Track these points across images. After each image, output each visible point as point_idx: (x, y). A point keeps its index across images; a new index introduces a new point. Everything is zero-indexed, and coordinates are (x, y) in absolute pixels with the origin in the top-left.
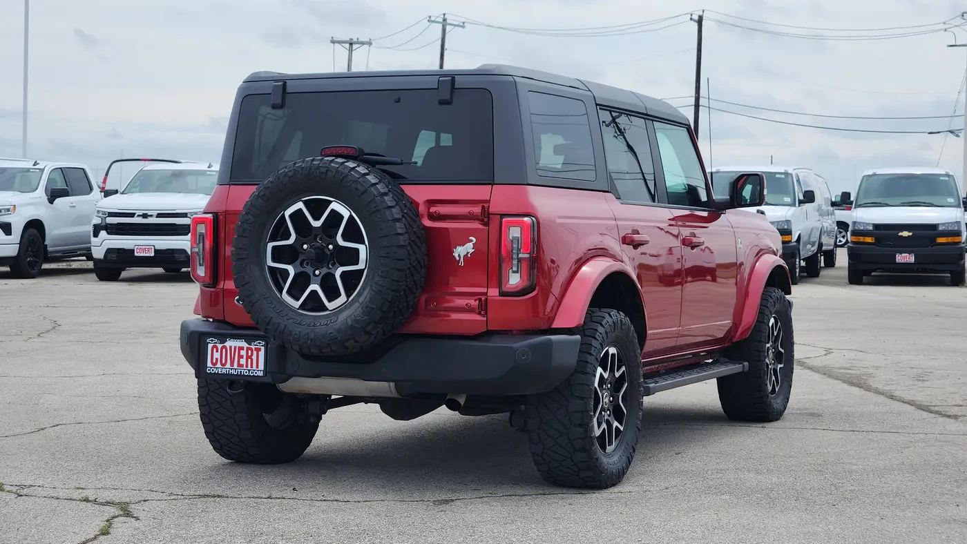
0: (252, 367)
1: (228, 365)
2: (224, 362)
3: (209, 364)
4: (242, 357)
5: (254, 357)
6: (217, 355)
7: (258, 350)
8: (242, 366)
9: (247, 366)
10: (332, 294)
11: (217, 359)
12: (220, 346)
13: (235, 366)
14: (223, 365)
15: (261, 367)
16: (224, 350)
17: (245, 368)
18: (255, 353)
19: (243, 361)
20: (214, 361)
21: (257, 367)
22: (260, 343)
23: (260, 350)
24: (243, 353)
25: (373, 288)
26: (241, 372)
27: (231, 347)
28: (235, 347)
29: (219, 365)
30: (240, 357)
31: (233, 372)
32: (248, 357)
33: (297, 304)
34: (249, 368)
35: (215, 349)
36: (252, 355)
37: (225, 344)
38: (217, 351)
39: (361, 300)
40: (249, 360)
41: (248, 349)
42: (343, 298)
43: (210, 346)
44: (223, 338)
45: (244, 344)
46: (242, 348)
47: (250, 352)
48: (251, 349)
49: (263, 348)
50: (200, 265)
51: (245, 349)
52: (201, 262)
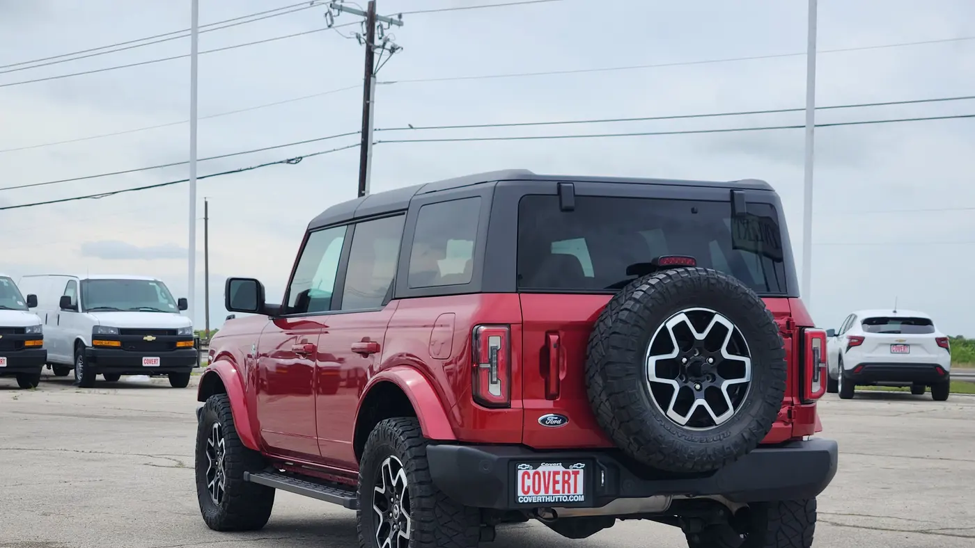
0: (569, 492)
1: (542, 492)
2: (537, 489)
3: (520, 493)
4: (558, 482)
5: (572, 482)
6: (529, 482)
7: (576, 473)
8: (558, 492)
9: (564, 492)
11: (529, 487)
12: (531, 472)
13: (551, 492)
14: (537, 493)
15: (580, 490)
16: (537, 476)
17: (561, 493)
18: (572, 476)
19: (559, 487)
20: (526, 489)
21: (575, 491)
22: (579, 466)
23: (578, 472)
24: (559, 478)
26: (559, 499)
27: (544, 473)
28: (549, 473)
29: (531, 493)
30: (556, 482)
31: (550, 499)
32: (564, 482)
33: (683, 420)
34: (566, 493)
35: (526, 476)
36: (569, 478)
37: (537, 470)
38: (529, 478)
40: (566, 485)
41: (564, 473)
43: (520, 473)
44: (535, 463)
45: (559, 467)
46: (556, 473)
47: (566, 476)
48: (569, 473)
49: (582, 471)
50: (492, 383)
51: (561, 473)
52: (495, 380)
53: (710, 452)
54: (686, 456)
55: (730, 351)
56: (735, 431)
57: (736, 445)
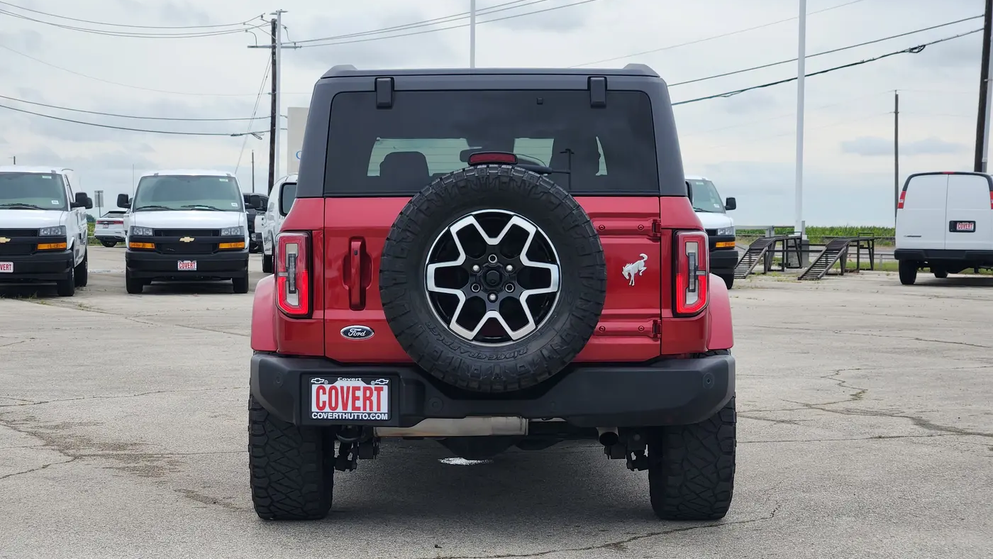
0: (371, 409)
1: (340, 409)
2: (333, 405)
3: (314, 408)
4: (358, 398)
5: (374, 398)
6: (324, 398)
7: (379, 390)
8: (358, 409)
9: (365, 409)
10: (517, 320)
11: (324, 403)
12: (327, 387)
13: (350, 409)
14: (334, 409)
15: (385, 407)
16: (333, 391)
17: (362, 411)
18: (375, 393)
19: (359, 404)
20: (321, 405)
21: (379, 409)
22: (382, 382)
23: (381, 389)
24: (359, 394)
25: (574, 313)
26: (358, 416)
27: (342, 388)
28: (348, 388)
29: (327, 409)
30: (355, 399)
31: (348, 416)
32: (365, 399)
33: (470, 335)
34: (368, 411)
35: (321, 391)
36: (371, 394)
37: (335, 384)
38: (324, 393)
39: (558, 326)
40: (368, 402)
41: (365, 389)
42: (531, 326)
43: (314, 388)
44: (332, 377)
45: (359, 383)
46: (358, 389)
47: (368, 392)
48: (370, 389)
49: (386, 388)
50: (291, 292)
51: (362, 389)
52: (293, 289)
53: (497, 370)
54: (469, 374)
55: (530, 256)
56: (534, 348)
57: (533, 363)
